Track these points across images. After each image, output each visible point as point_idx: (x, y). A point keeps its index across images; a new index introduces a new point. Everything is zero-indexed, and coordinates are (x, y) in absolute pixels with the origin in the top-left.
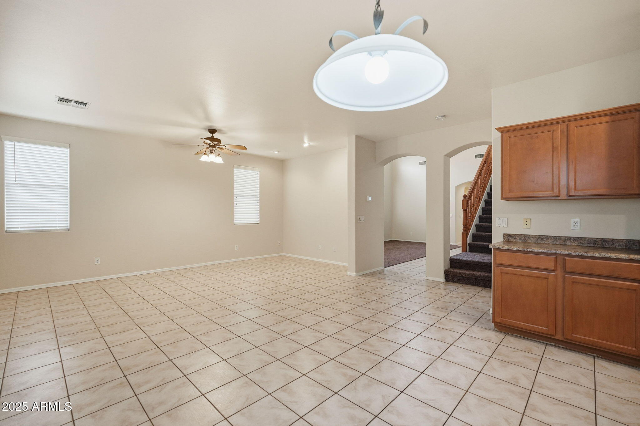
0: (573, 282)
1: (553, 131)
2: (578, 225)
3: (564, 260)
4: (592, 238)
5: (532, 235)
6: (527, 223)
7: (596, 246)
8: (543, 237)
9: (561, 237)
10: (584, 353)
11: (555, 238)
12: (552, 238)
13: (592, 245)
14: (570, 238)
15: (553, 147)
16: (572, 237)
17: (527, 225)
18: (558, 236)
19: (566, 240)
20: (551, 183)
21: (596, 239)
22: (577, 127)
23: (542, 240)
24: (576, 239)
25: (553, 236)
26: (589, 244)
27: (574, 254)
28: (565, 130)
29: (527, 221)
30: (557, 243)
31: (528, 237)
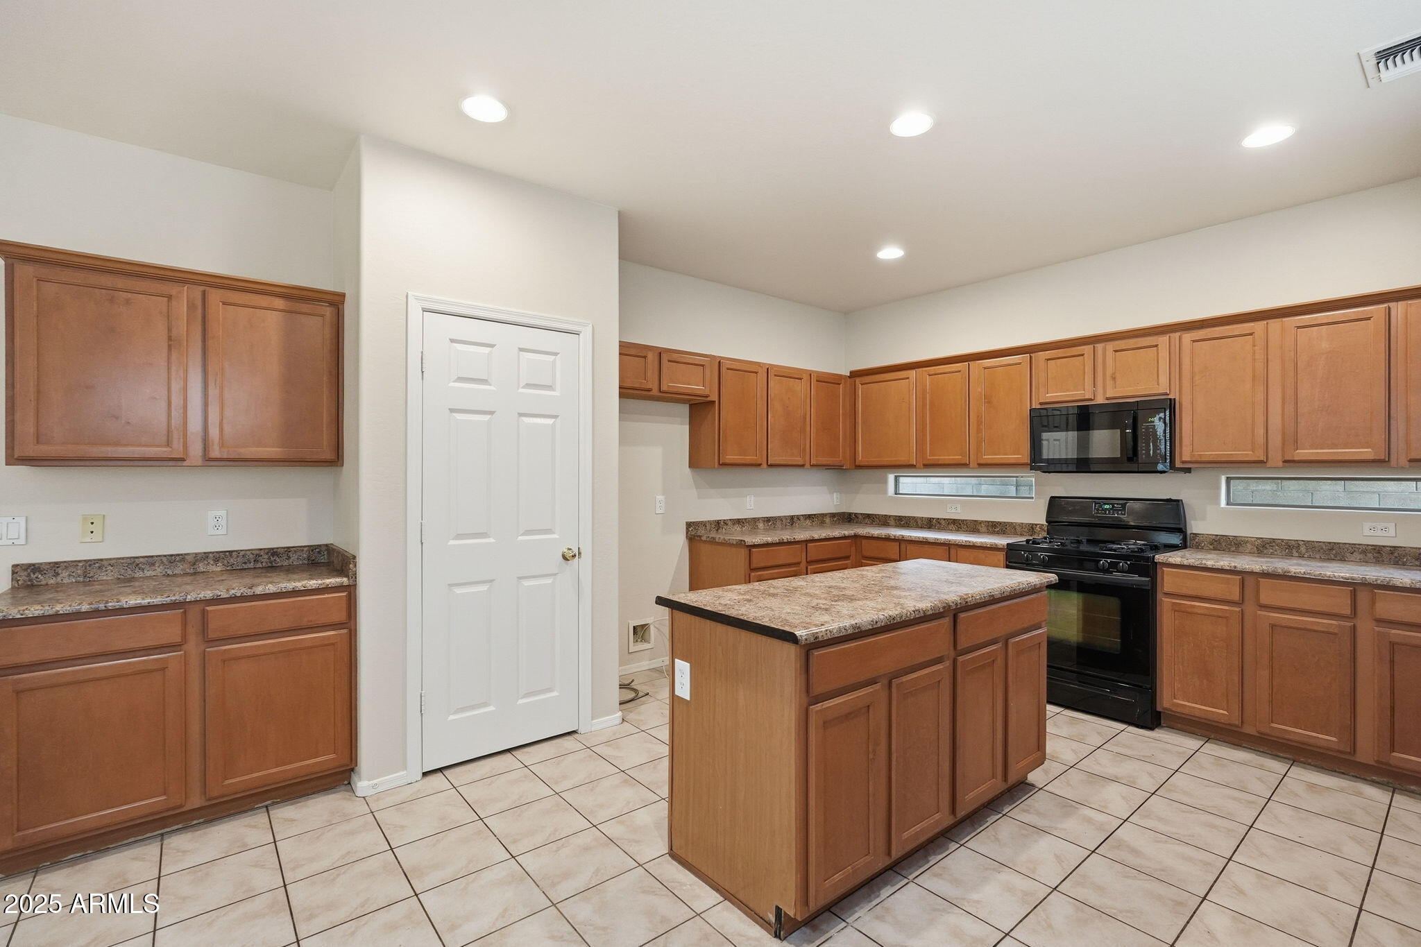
0: (224, 661)
1: (170, 297)
2: (223, 522)
3: (204, 614)
4: (252, 550)
5: (110, 559)
6: (92, 528)
7: (259, 565)
8: (141, 560)
9: (185, 554)
10: (245, 811)
11: (173, 559)
12: (165, 559)
13: (251, 566)
14: (206, 556)
15: (170, 338)
16: (211, 552)
17: (92, 532)
18: (178, 555)
19: (196, 561)
20: (165, 424)
21: (258, 552)
22: (224, 304)
23: (137, 569)
24: (219, 557)
25: (165, 556)
26: (245, 563)
27: (227, 596)
28: (199, 303)
29: (92, 523)
30: (176, 572)
31: (97, 565)
